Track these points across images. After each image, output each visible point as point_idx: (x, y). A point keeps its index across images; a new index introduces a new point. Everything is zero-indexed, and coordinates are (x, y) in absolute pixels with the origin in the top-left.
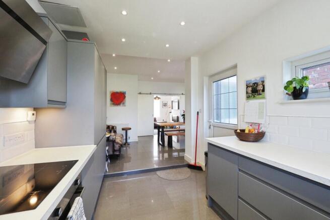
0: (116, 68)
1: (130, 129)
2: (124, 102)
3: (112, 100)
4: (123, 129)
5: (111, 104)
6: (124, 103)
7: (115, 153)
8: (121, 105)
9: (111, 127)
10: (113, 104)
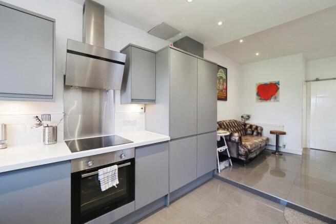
0: (257, 54)
1: (284, 133)
2: (276, 95)
3: (258, 94)
4: (271, 132)
5: (257, 99)
6: (276, 98)
7: (240, 157)
8: (272, 100)
9: (254, 127)
10: (260, 99)
